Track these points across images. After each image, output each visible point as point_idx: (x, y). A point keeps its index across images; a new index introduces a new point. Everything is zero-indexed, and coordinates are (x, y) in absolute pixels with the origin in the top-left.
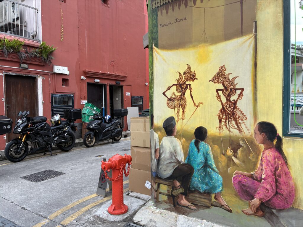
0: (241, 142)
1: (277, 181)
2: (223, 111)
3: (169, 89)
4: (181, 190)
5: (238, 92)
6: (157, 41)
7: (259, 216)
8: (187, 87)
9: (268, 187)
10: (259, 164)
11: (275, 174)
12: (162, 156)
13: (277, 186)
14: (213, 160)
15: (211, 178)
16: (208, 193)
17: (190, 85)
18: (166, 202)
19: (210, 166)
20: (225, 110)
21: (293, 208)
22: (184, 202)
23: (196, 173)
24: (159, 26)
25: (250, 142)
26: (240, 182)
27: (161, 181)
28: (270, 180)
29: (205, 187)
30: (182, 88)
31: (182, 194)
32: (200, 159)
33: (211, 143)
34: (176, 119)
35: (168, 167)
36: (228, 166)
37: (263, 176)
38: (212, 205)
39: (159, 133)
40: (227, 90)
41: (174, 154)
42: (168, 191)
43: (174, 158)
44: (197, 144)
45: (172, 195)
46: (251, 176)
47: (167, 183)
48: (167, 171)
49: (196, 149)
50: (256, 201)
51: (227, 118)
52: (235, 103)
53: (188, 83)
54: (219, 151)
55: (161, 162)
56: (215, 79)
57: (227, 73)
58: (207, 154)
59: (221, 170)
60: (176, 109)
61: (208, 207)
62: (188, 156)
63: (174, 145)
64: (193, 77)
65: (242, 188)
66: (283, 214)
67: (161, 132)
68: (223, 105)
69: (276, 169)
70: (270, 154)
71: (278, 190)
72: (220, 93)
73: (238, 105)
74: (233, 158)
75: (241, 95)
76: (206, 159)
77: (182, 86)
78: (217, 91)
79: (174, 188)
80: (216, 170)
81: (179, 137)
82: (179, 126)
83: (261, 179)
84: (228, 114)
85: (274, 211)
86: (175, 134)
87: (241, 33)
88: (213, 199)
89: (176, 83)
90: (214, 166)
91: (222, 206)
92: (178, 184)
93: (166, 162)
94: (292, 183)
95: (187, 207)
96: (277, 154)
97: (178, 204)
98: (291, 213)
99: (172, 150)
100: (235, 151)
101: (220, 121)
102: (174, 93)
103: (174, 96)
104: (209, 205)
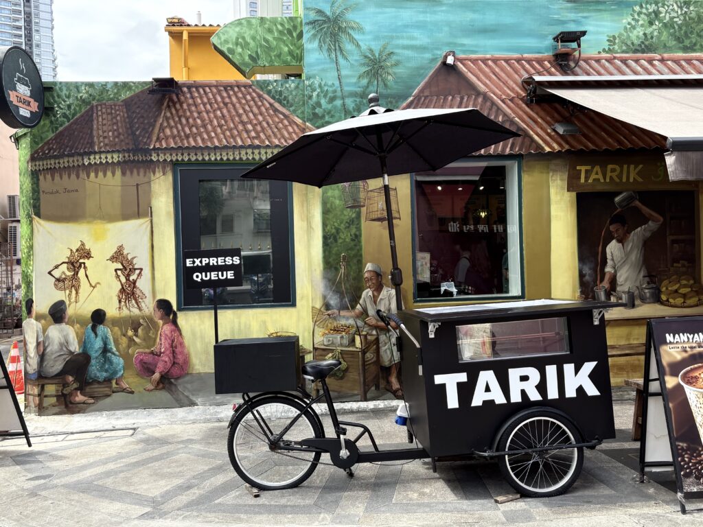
0: (141, 321)
1: (174, 352)
2: (123, 290)
3: (57, 267)
4: (75, 386)
5: (137, 272)
6: (39, 210)
7: (160, 389)
8: (80, 266)
9: (167, 359)
10: (158, 340)
11: (172, 346)
12: (48, 350)
13: (174, 357)
14: (113, 344)
15: (111, 363)
16: (108, 381)
17: (84, 263)
18: (54, 406)
19: (110, 351)
20: (124, 290)
21: (188, 374)
22: (80, 398)
23: (93, 362)
24: (41, 193)
25: (150, 320)
26: (141, 360)
27: (46, 381)
28: (168, 352)
29: (105, 374)
30: (74, 267)
31: (76, 389)
32: (98, 344)
33: (111, 326)
34: (67, 303)
35: (56, 361)
36: (129, 347)
37: (162, 350)
38: (114, 392)
39: (43, 321)
40: (126, 270)
41: (65, 344)
42: (57, 391)
43: (65, 349)
44: (94, 329)
45: (64, 395)
46: (152, 353)
47: (56, 381)
48: (56, 367)
49: (93, 335)
50: (157, 376)
51: (128, 298)
52: (134, 282)
53: (81, 261)
54: (119, 333)
55: (47, 357)
56: (114, 258)
57: (125, 252)
58: (107, 338)
59: (122, 353)
60: (68, 292)
61: (109, 396)
62: (84, 343)
63: (65, 333)
64: (88, 255)
65: (143, 366)
66: (180, 381)
67: (45, 320)
68: (122, 285)
69: (173, 341)
70: (167, 329)
71: (175, 360)
72: (119, 272)
73: (137, 284)
74: (134, 337)
75: (140, 274)
76: (105, 344)
77: (75, 264)
78: (116, 270)
79: (65, 385)
80: (117, 353)
81: (71, 323)
82: (70, 311)
83: (161, 353)
84: (128, 294)
85: (172, 380)
86: (66, 320)
87: (138, 215)
88: (114, 385)
89: (67, 260)
90: (114, 349)
91: (124, 390)
92: (71, 378)
93: (53, 357)
94: (186, 351)
95: (84, 403)
96: (173, 327)
97: (71, 403)
98: (187, 378)
99: (63, 340)
100: (136, 330)
101: (120, 301)
102: (64, 273)
103: (63, 276)
104: (110, 393)
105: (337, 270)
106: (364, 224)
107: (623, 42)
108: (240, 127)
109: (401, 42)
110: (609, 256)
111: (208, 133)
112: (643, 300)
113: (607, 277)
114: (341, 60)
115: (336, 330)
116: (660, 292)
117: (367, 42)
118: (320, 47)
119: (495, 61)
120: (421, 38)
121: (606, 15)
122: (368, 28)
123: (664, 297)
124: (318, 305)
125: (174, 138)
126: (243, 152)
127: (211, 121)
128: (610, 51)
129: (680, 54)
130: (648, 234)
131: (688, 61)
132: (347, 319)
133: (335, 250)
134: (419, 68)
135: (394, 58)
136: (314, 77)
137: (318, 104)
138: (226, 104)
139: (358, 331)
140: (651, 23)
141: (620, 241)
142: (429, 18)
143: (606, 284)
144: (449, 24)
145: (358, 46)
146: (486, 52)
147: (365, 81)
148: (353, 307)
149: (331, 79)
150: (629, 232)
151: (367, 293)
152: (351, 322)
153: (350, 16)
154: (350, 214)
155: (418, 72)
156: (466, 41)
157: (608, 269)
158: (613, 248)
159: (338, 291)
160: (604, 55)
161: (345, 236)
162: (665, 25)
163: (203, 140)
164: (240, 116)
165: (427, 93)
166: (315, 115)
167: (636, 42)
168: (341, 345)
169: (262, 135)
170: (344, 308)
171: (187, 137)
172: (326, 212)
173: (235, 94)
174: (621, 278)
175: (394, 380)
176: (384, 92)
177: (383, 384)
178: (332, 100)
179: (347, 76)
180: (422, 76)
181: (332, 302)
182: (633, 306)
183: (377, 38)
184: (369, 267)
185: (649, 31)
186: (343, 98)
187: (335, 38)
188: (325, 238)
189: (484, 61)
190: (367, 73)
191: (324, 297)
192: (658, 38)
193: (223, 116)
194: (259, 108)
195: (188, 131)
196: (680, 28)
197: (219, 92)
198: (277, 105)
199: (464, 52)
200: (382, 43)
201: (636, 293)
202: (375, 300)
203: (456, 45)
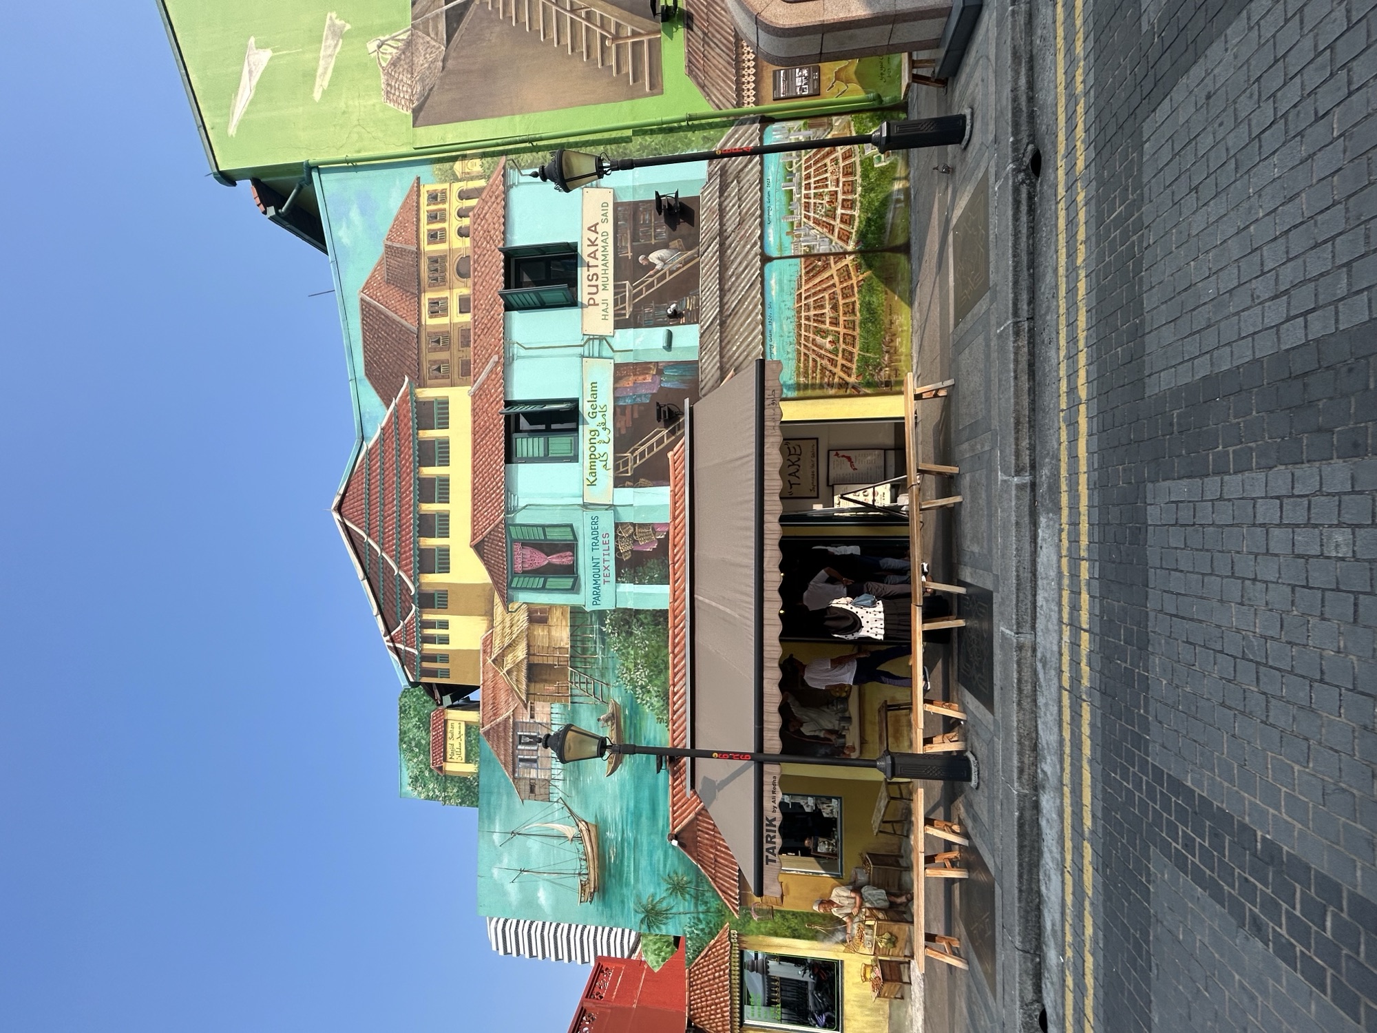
105: (817, 931)
106: (785, 908)
107: (661, 713)
108: (717, 981)
109: (661, 869)
110: (812, 734)
111: (721, 1002)
112: (846, 710)
113: (828, 736)
114: (674, 911)
115: (861, 938)
116: (839, 697)
117: (662, 892)
118: (664, 924)
119: (674, 805)
120: (659, 854)
121: (643, 723)
122: (652, 890)
123: (844, 695)
124: (842, 948)
125: (723, 1025)
126: (733, 981)
127: (713, 999)
128: (667, 722)
129: (670, 671)
130: (797, 703)
131: (675, 666)
132: (854, 928)
133: (803, 932)
134: (679, 859)
135: (672, 874)
136: (684, 931)
137: (702, 930)
138: (702, 988)
139: (863, 922)
140: (649, 692)
141: (801, 726)
142: (645, 848)
143: (833, 737)
144: (650, 834)
145: (664, 898)
146: (668, 810)
147: (687, 896)
148: (845, 923)
149: (686, 919)
150: (795, 718)
151: (835, 912)
152: (855, 926)
153: (644, 902)
154: (778, 918)
155: (681, 859)
156: (661, 823)
157: (822, 735)
158: (807, 730)
159: (832, 933)
160: (670, 727)
161: (794, 923)
162: (650, 682)
163: (726, 1006)
164: (709, 980)
165: (695, 855)
166: (710, 933)
167: (661, 703)
168: (872, 935)
169: (723, 967)
170: (845, 930)
171: (723, 1016)
172: (776, 934)
173: (695, 980)
174: (830, 726)
175: (899, 900)
176: (694, 884)
177: (902, 909)
178: (699, 920)
179: (684, 908)
180: (684, 856)
181: (841, 938)
182: (850, 718)
183: (659, 884)
184: (816, 908)
185: (654, 694)
186: (698, 913)
187: (658, 913)
188: (794, 937)
189: (674, 812)
190: (682, 894)
191: (837, 943)
192: (658, 687)
193: (710, 990)
194: (704, 967)
195: (719, 1016)
196: (651, 671)
197: (694, 991)
198: (702, 954)
199: (668, 826)
200: (662, 881)
201: (840, 715)
202: (840, 907)
203: (663, 831)
